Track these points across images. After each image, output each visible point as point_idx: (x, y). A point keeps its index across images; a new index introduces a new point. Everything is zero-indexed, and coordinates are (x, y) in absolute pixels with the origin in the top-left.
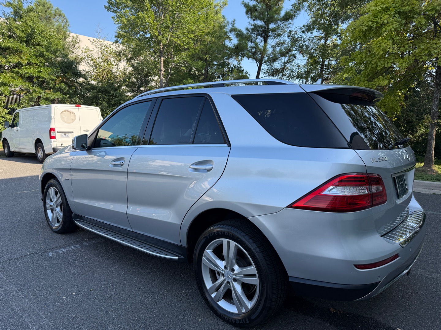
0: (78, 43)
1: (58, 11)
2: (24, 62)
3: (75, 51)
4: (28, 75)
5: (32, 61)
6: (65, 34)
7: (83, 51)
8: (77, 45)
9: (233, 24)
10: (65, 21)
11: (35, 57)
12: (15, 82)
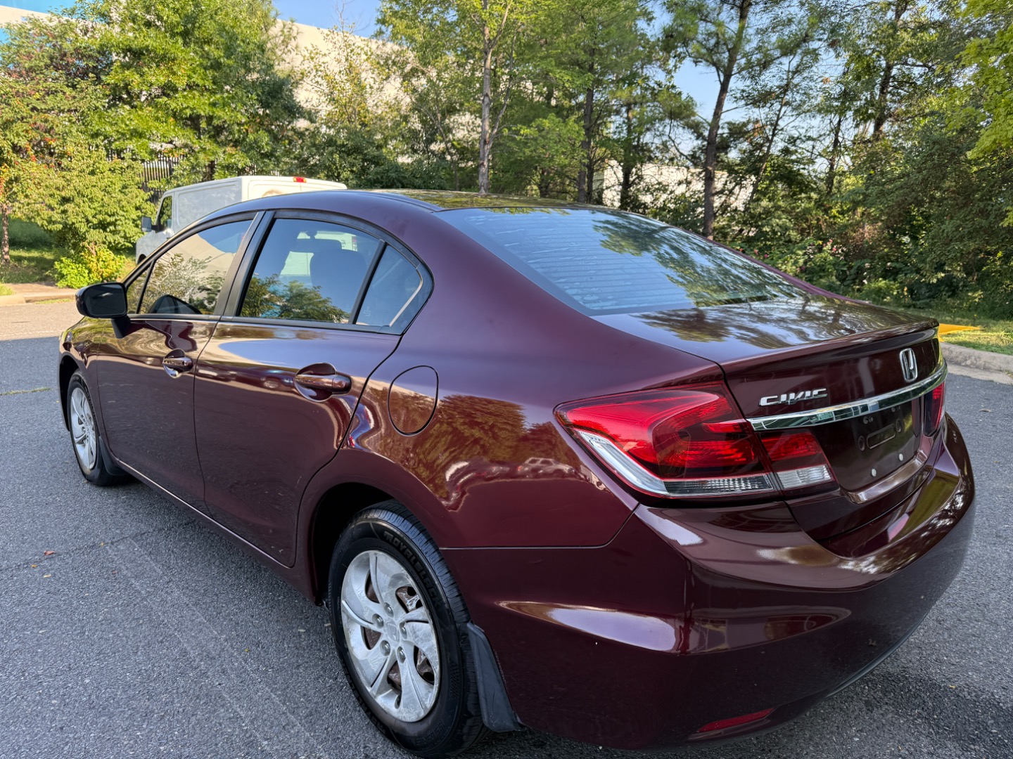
0: (295, 38)
2: (181, 83)
3: (287, 58)
4: (188, 112)
5: (197, 79)
7: (305, 56)
8: (293, 43)
11: (202, 70)
12: (163, 128)
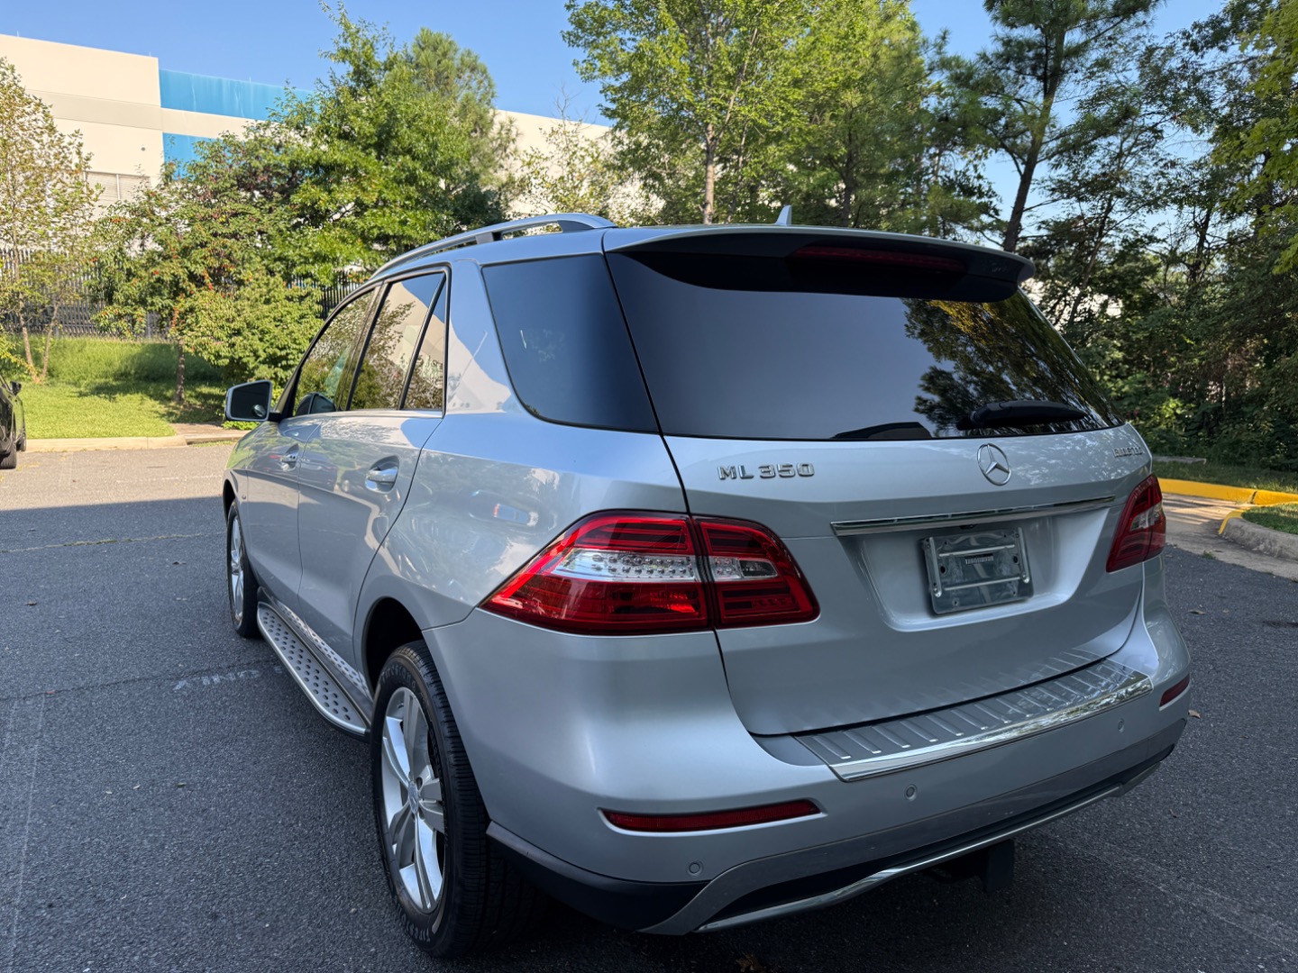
0: (514, 140)
1: (468, 60)
3: (506, 163)
4: (376, 232)
5: (387, 195)
6: (481, 118)
7: (524, 161)
8: (512, 147)
9: (940, 48)
10: (486, 83)
11: (395, 185)
12: (348, 250)
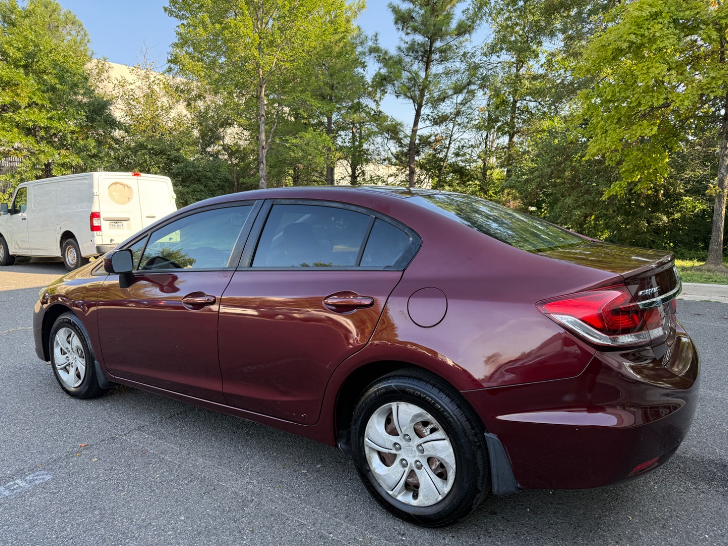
0: (107, 71)
1: (70, 17)
2: (23, 103)
3: (101, 85)
4: (30, 124)
5: (36, 99)
6: (84, 55)
7: (115, 84)
8: (105, 75)
9: (375, 41)
11: (40, 93)
